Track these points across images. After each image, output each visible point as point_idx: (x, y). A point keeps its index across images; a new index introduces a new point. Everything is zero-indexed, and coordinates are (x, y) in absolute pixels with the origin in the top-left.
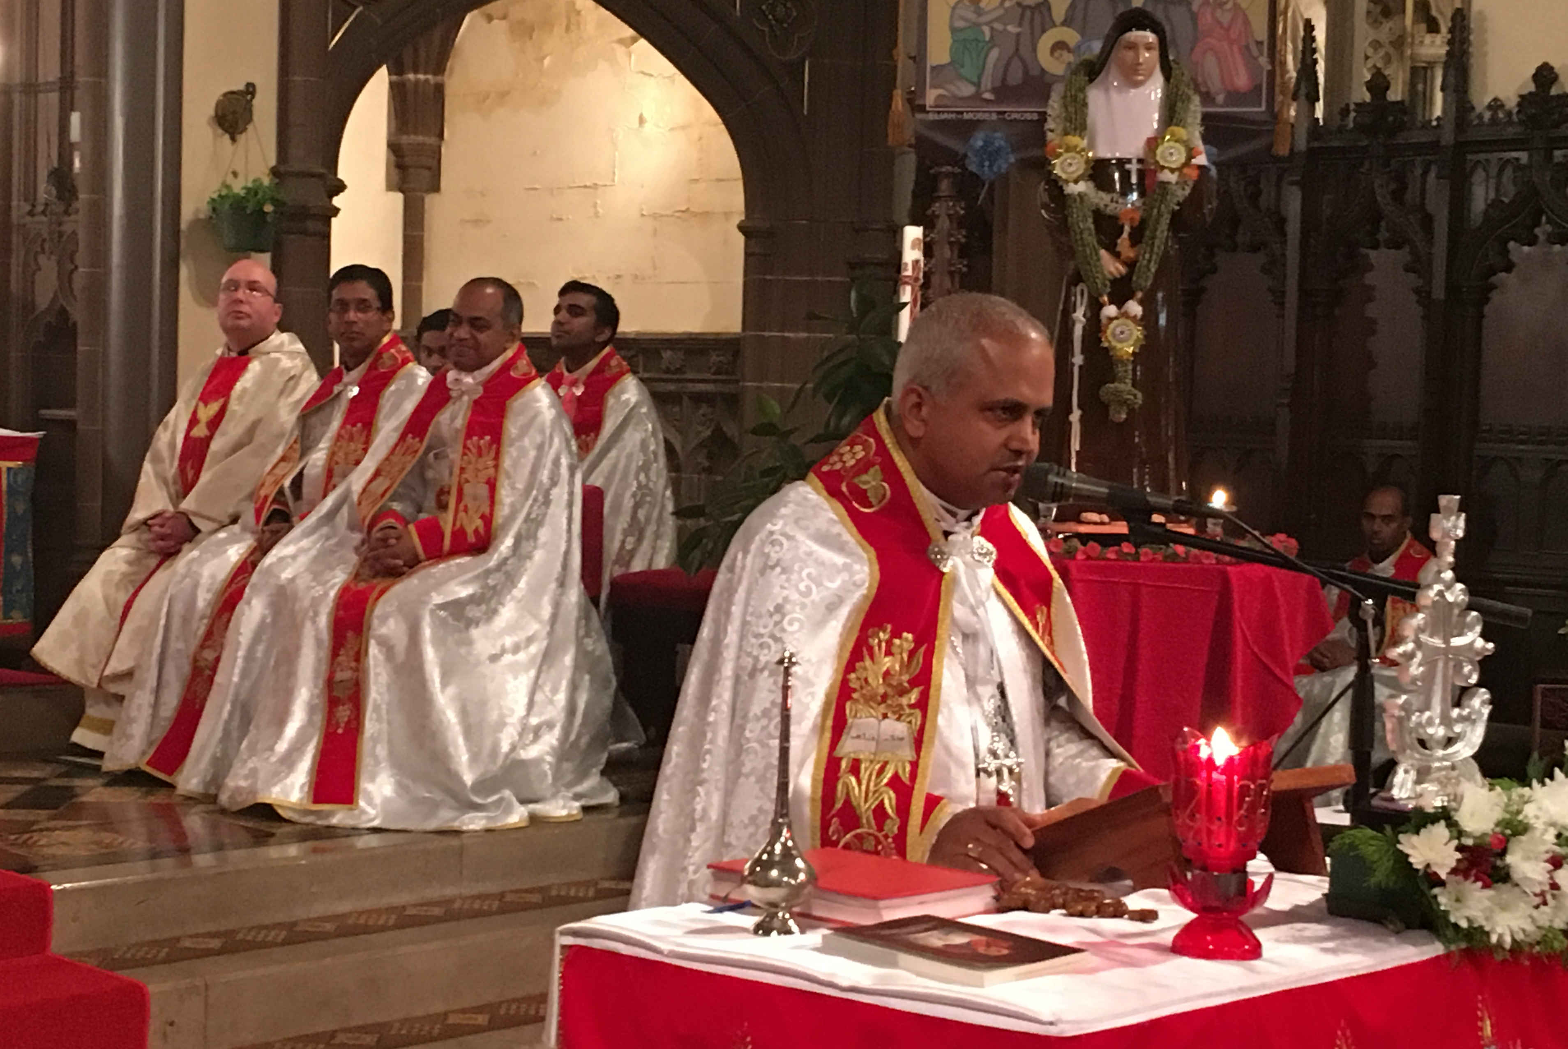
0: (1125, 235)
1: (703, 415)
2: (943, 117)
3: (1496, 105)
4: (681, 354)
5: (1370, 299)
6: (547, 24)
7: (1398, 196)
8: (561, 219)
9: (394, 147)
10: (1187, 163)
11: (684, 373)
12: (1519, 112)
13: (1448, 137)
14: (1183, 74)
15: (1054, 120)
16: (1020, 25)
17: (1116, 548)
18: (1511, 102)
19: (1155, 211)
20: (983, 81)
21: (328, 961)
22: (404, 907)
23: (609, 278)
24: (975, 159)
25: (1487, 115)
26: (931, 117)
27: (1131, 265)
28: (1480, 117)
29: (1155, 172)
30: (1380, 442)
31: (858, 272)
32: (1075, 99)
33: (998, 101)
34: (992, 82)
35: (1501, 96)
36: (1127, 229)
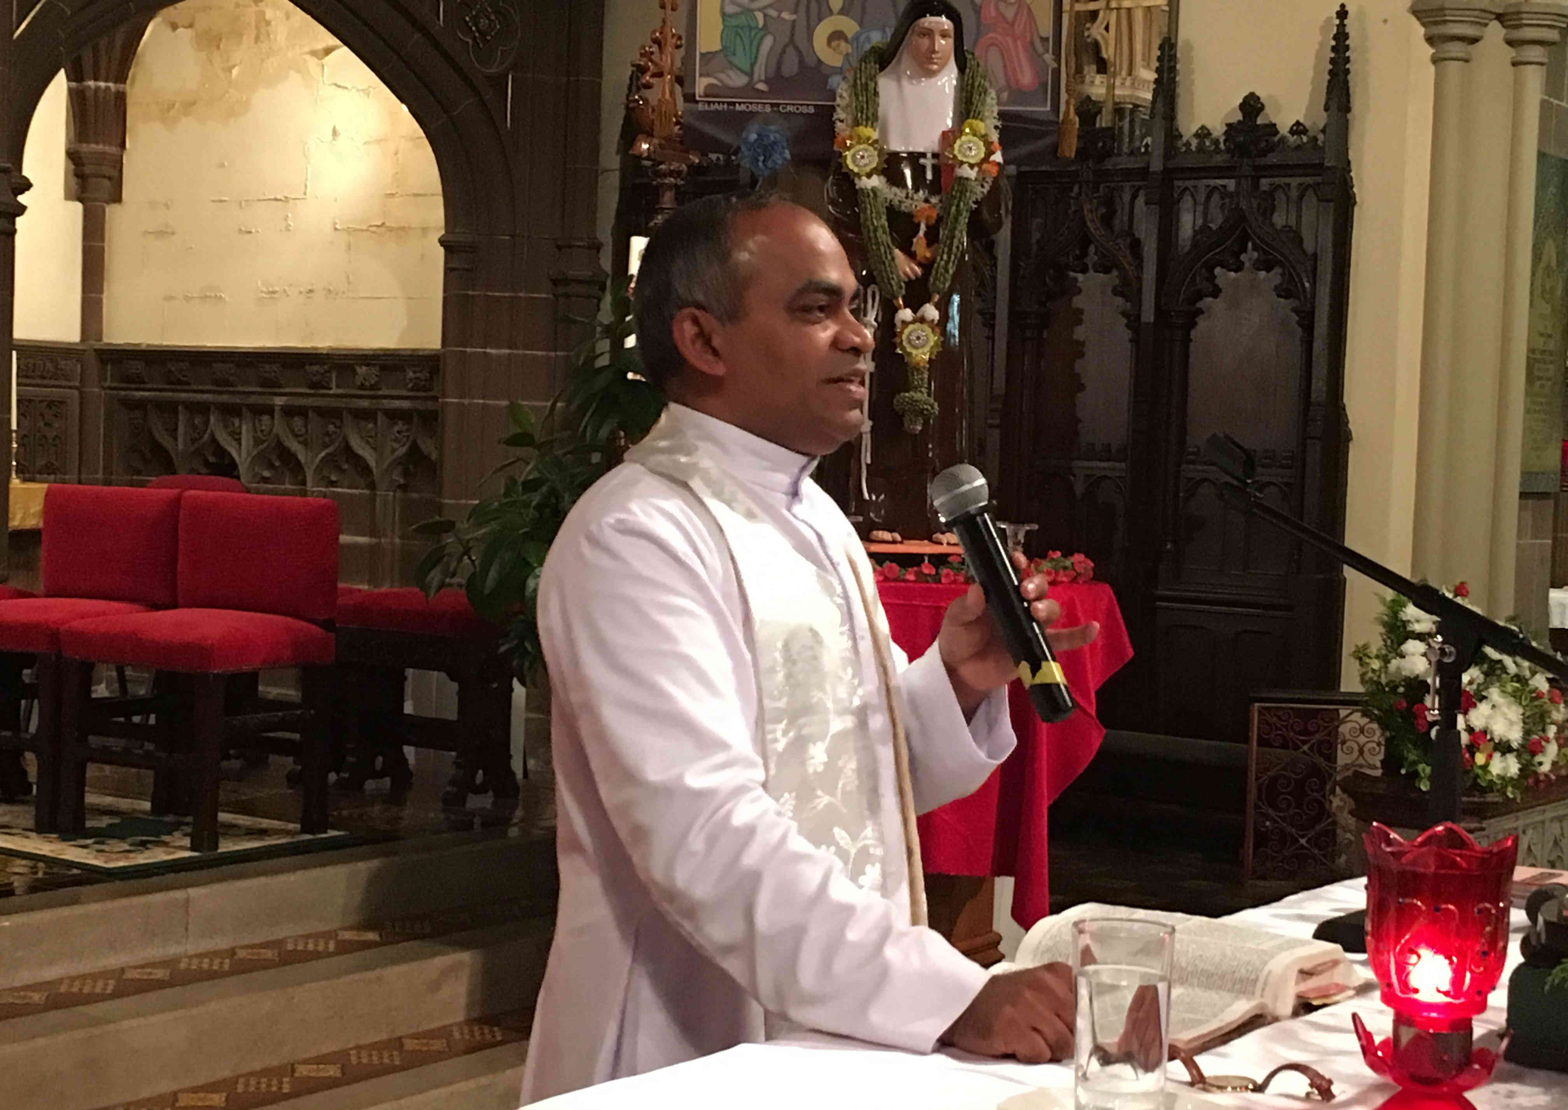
0: (921, 233)
1: (399, 432)
2: (713, 107)
3: (1203, 133)
4: (375, 371)
5: (1079, 322)
6: (238, 35)
7: (1107, 220)
8: (250, 232)
9: (72, 155)
10: (986, 159)
11: (380, 389)
12: (1225, 141)
13: (1157, 165)
14: (978, 65)
15: (843, 110)
16: (795, 12)
17: (915, 569)
18: (1218, 130)
19: (954, 208)
20: (756, 69)
21: (41, 1042)
22: (123, 970)
23: (301, 292)
24: (746, 153)
25: (1194, 143)
26: (700, 107)
27: (927, 266)
28: (1188, 144)
29: (952, 168)
30: (1086, 464)
31: (561, 290)
32: (866, 87)
33: (772, 93)
34: (766, 72)
35: (1209, 126)
36: (923, 227)
